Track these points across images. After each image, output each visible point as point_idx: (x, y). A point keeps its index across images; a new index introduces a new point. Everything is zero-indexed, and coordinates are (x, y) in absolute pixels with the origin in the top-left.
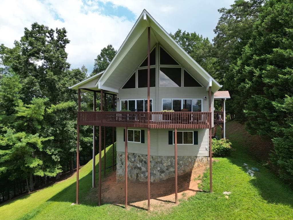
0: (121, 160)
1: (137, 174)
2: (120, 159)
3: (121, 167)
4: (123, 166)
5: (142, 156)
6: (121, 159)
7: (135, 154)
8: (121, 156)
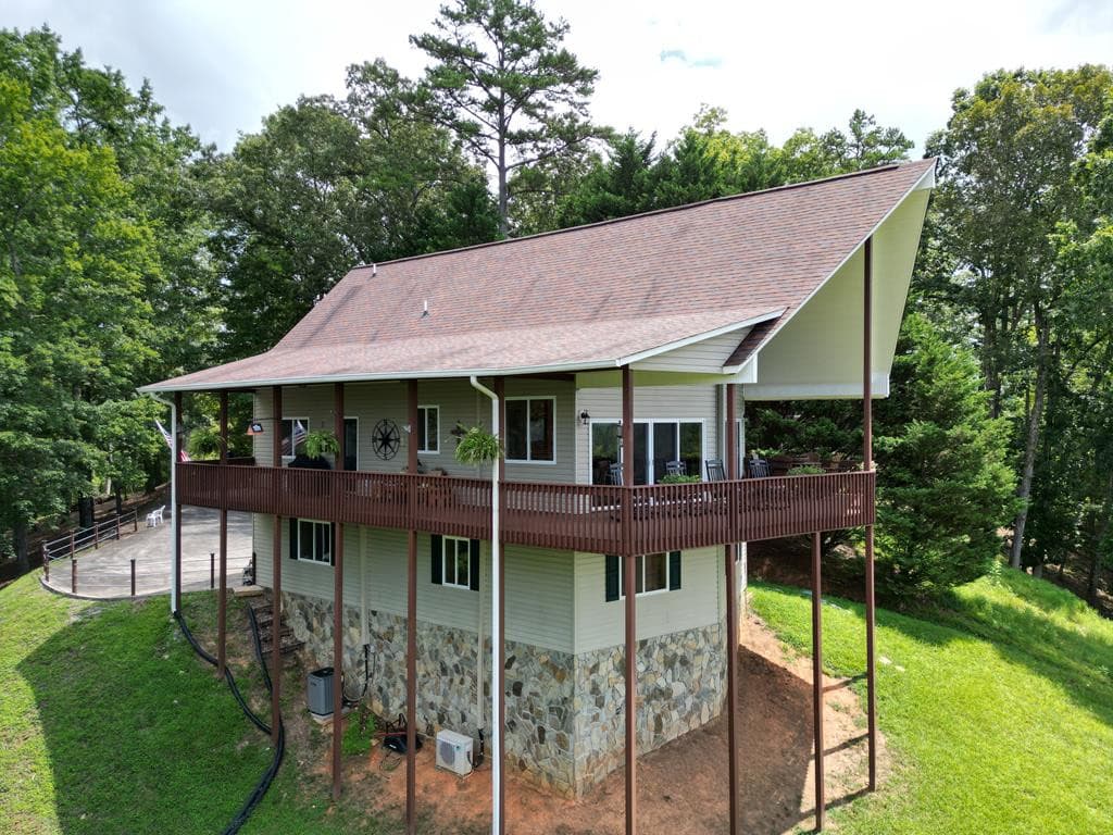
0: (595, 690)
1: (658, 719)
2: (588, 687)
3: (596, 718)
4: (602, 712)
5: (673, 640)
6: (594, 682)
7: (649, 644)
8: (595, 668)
